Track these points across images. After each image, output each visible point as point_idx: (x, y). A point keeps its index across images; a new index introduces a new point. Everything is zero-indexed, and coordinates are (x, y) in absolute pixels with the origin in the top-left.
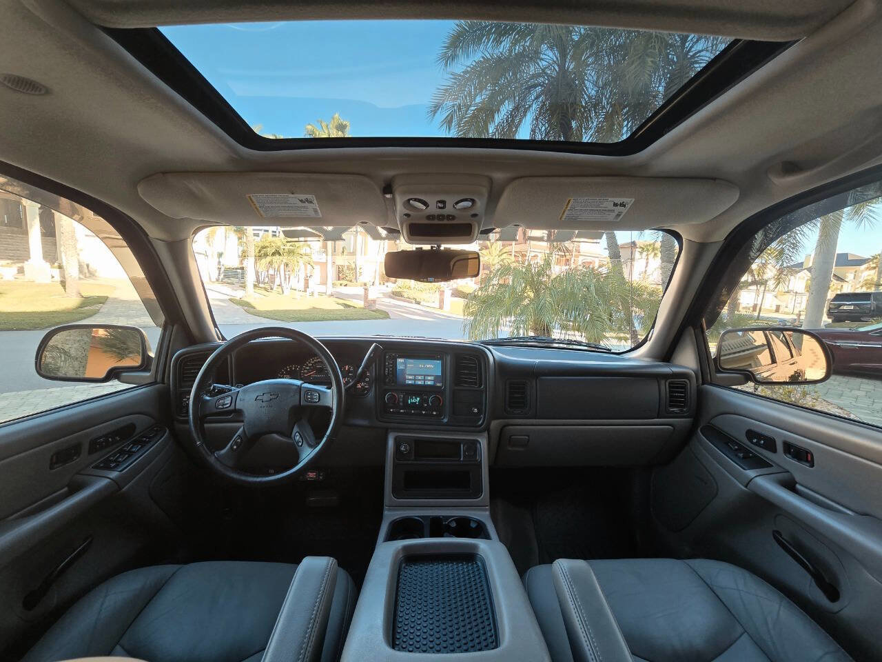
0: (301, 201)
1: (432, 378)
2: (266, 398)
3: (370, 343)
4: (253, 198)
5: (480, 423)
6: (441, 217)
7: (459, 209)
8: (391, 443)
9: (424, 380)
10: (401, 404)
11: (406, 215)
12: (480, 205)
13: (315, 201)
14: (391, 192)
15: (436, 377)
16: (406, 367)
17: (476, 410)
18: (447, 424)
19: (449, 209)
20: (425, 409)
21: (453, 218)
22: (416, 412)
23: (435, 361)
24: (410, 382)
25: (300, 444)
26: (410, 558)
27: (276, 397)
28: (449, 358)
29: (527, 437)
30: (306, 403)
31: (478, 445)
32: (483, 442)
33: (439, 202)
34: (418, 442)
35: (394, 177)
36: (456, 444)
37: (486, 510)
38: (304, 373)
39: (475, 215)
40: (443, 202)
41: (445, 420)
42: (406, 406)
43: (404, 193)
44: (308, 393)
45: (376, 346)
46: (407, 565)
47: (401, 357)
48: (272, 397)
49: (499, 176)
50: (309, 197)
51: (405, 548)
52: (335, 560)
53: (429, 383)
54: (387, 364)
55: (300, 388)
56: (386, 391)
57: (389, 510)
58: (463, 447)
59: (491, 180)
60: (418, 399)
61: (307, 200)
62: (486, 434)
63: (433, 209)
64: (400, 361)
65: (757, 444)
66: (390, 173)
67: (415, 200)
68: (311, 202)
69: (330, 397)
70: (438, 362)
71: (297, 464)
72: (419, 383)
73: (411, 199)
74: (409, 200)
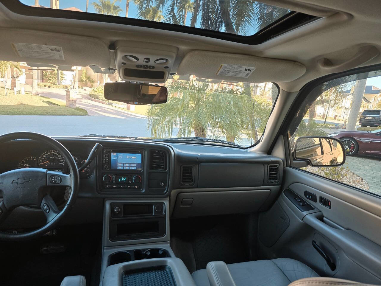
0: (52, 50)
1: (135, 165)
2: (20, 181)
3: (94, 143)
4: (16, 45)
5: (165, 191)
6: (146, 67)
7: (158, 63)
8: (108, 207)
9: (130, 166)
10: (114, 182)
11: (123, 63)
12: (171, 62)
13: (62, 51)
14: (114, 49)
15: (138, 164)
16: (117, 158)
17: (162, 184)
18: (143, 194)
19: (151, 63)
20: (129, 184)
21: (153, 67)
22: (124, 186)
23: (138, 155)
24: (120, 168)
25: (48, 211)
26: (128, 272)
27: (28, 180)
28: (146, 153)
29: (192, 199)
30: (51, 184)
31: (164, 205)
32: (167, 203)
33: (146, 59)
34: (126, 205)
35: (117, 41)
36: (150, 205)
37: (167, 243)
38: (40, 162)
39: (167, 67)
40: (148, 59)
41: (143, 191)
42: (117, 183)
43: (123, 51)
44: (52, 178)
45: (98, 144)
46: (125, 276)
47: (114, 152)
48: (25, 181)
49: (183, 48)
50: (58, 48)
51: (125, 267)
52: (84, 277)
53: (133, 168)
54: (104, 156)
55: (45, 174)
56: (103, 174)
57: (107, 249)
58: (154, 207)
59: (178, 49)
60: (126, 178)
61: (56, 50)
62: (168, 199)
63: (141, 62)
64: (113, 154)
65: (309, 198)
66: (114, 39)
67: (131, 56)
68: (58, 51)
69: (69, 180)
70: (139, 155)
71: (46, 224)
72: (127, 168)
73: (127, 55)
74: (126, 56)
